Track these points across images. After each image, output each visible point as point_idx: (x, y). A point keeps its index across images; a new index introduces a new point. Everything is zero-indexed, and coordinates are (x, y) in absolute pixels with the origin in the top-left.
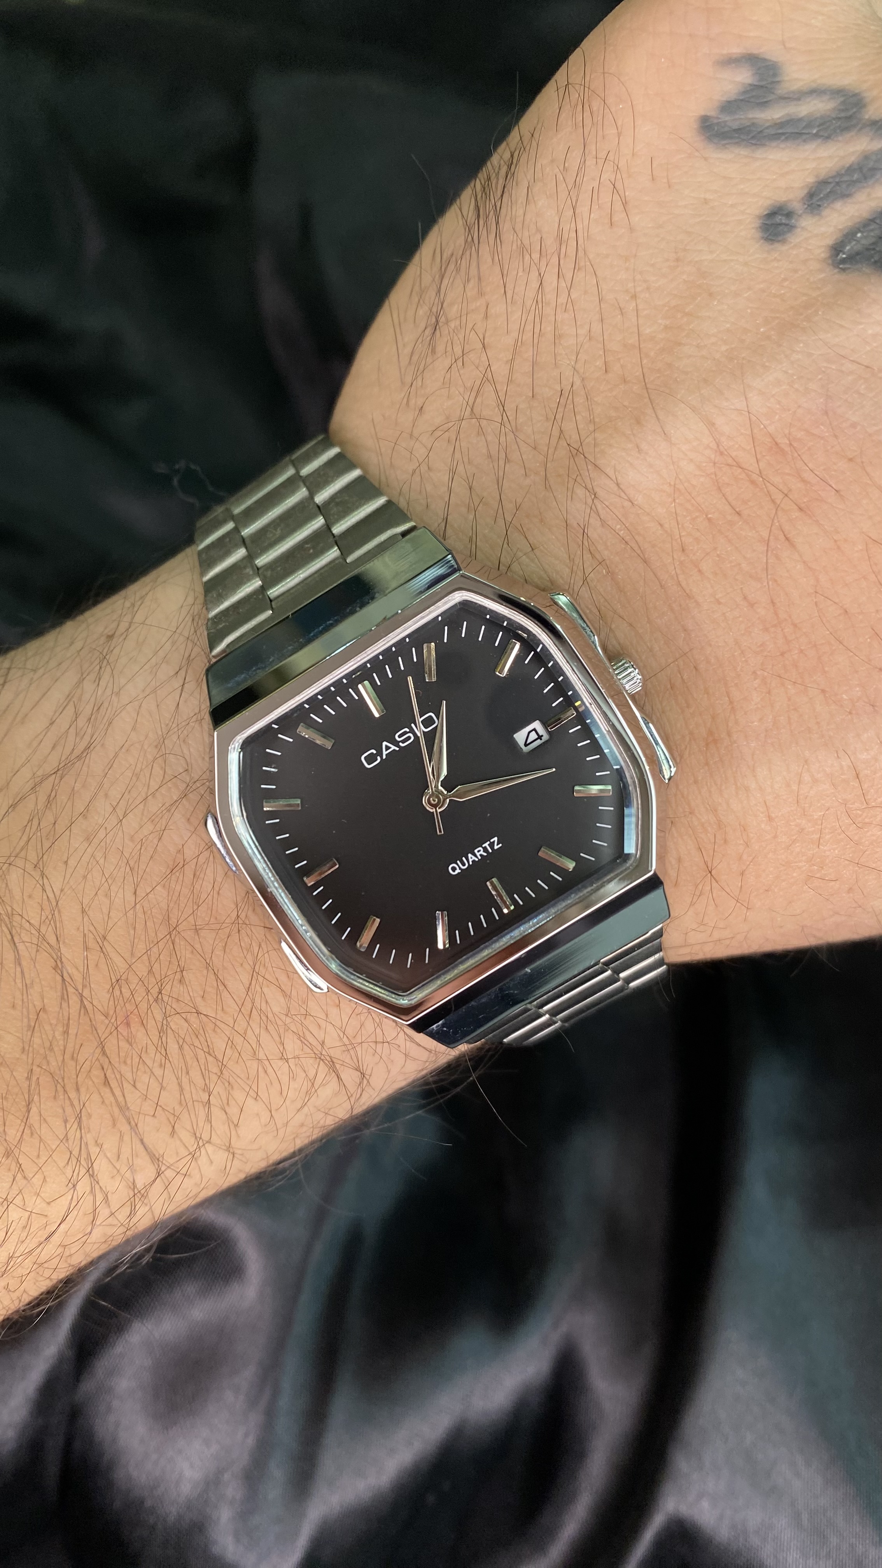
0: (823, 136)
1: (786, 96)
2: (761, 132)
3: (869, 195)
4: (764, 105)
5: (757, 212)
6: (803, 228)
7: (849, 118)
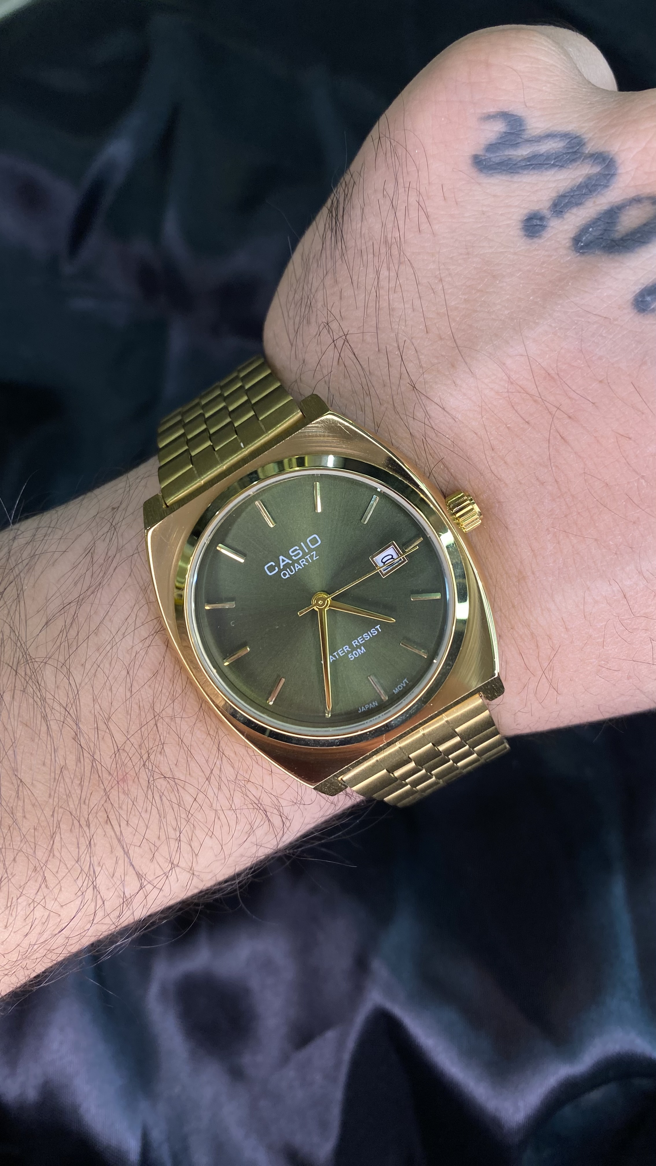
0: (558, 165)
1: (531, 139)
2: (515, 164)
4: (515, 145)
5: (519, 218)
6: (552, 227)
7: (575, 153)
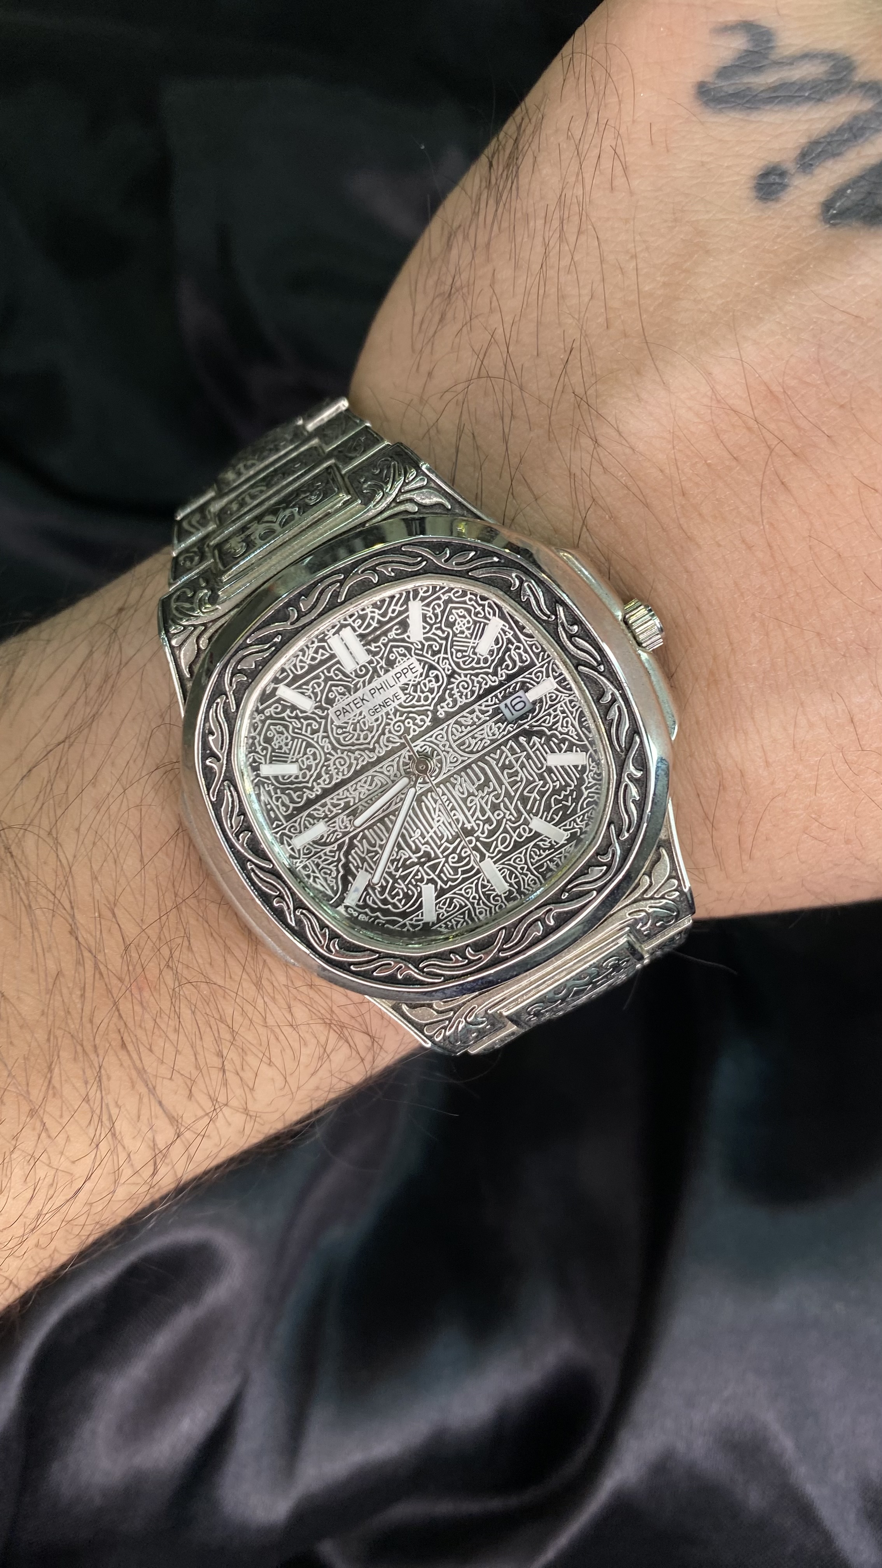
1: (780, 61)
2: (756, 95)
3: (859, 153)
5: (751, 173)
6: (796, 187)
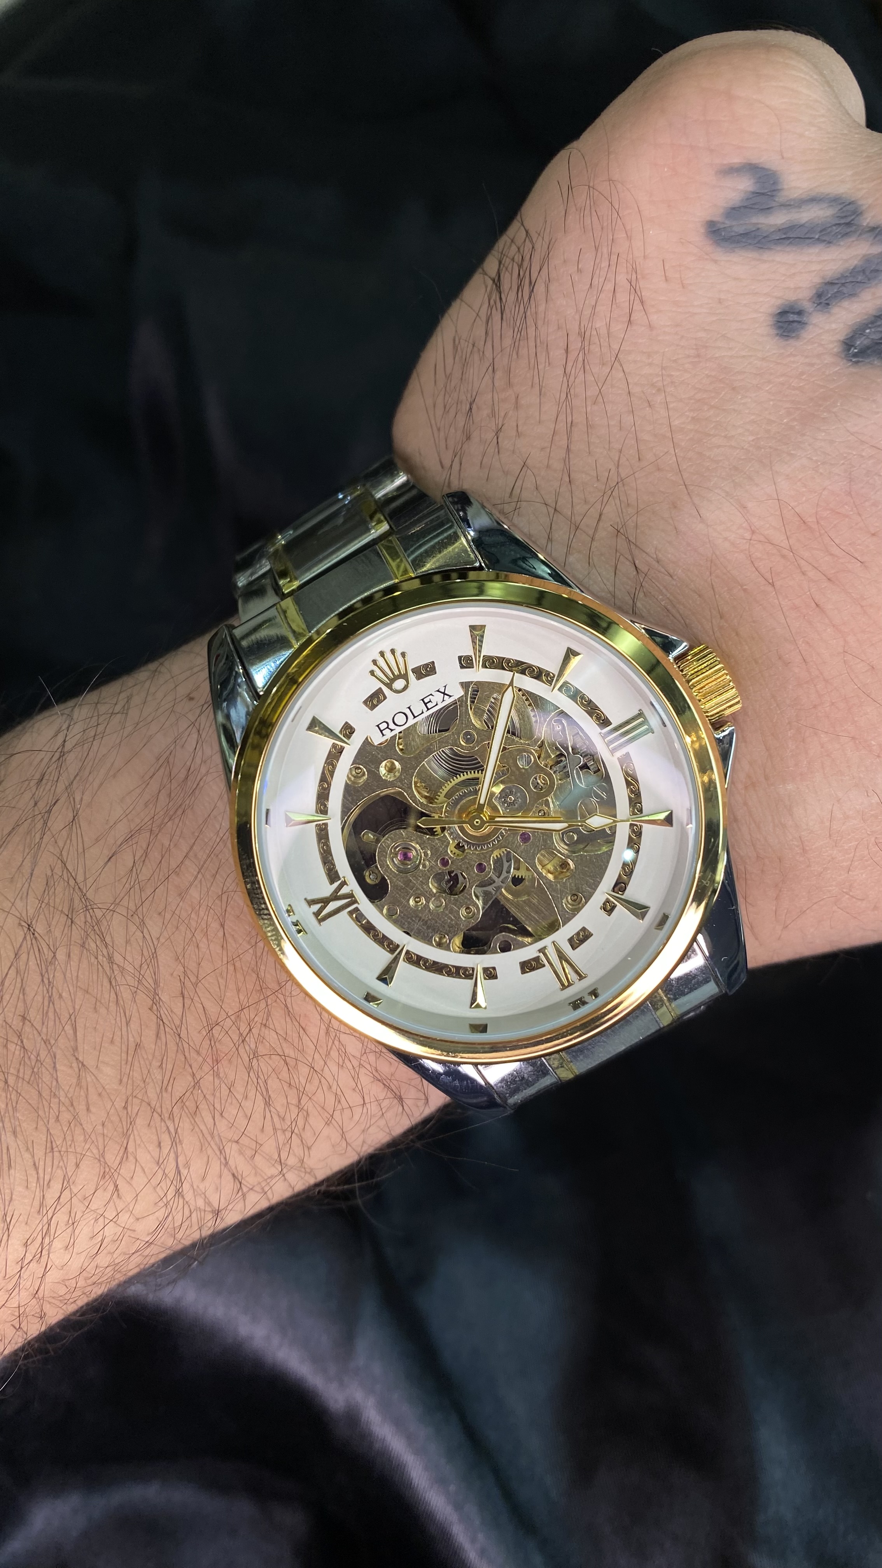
2: (765, 236)
5: (770, 310)
6: (814, 325)
7: (848, 224)
